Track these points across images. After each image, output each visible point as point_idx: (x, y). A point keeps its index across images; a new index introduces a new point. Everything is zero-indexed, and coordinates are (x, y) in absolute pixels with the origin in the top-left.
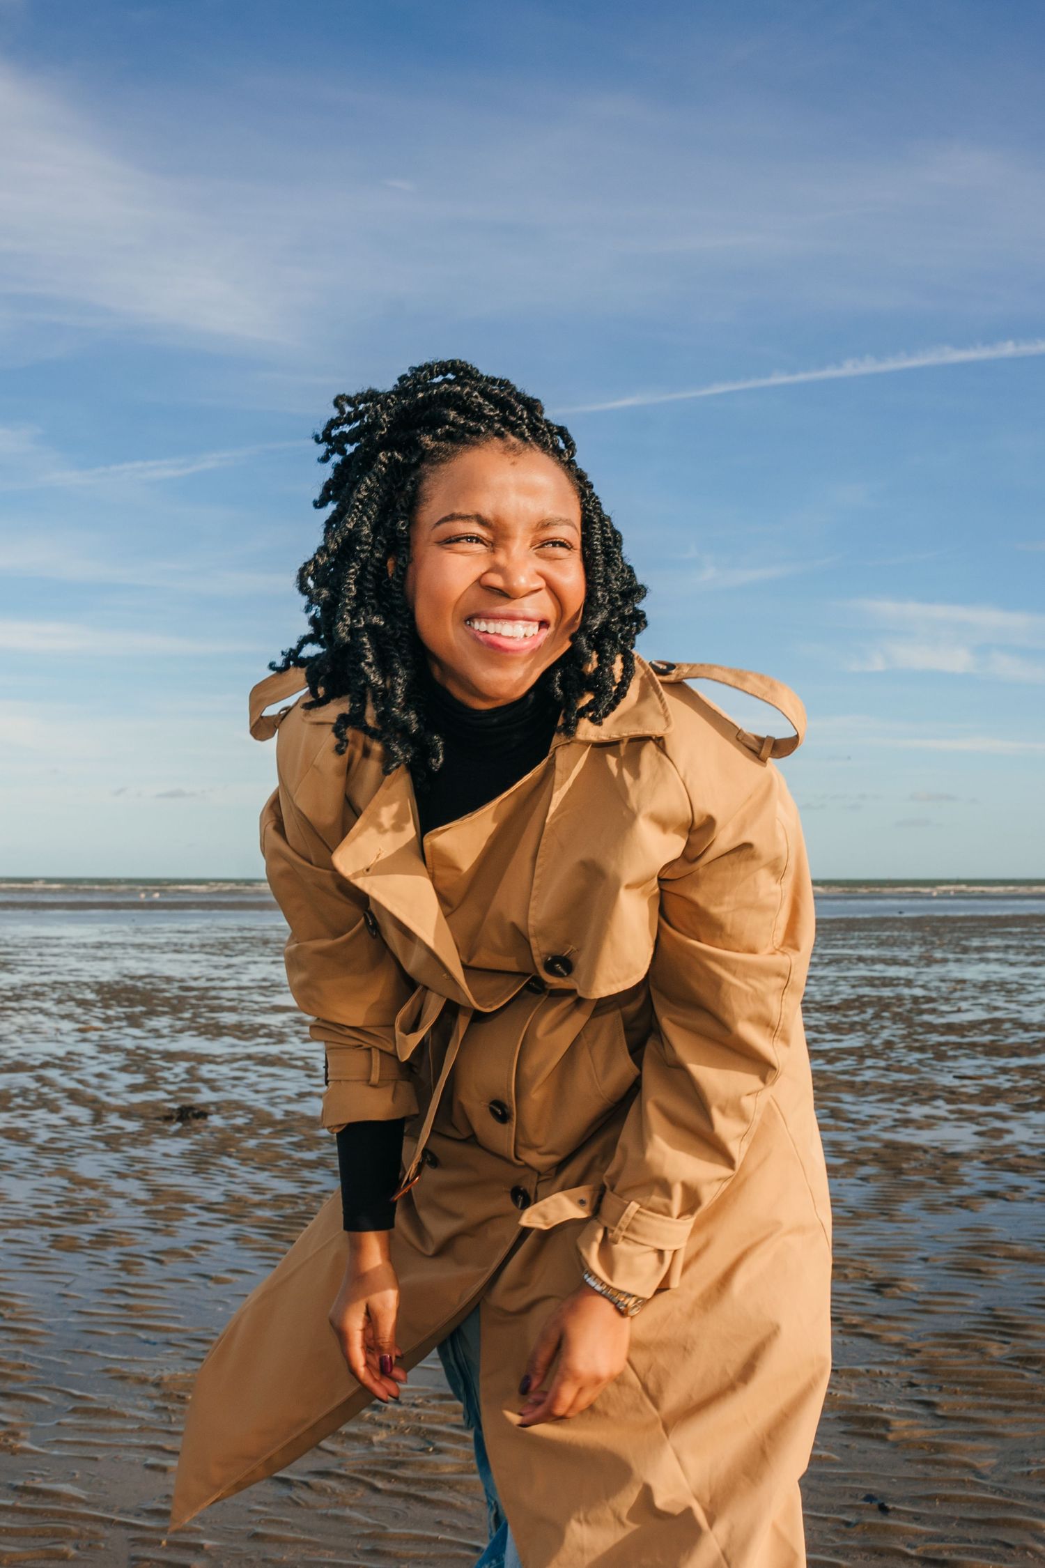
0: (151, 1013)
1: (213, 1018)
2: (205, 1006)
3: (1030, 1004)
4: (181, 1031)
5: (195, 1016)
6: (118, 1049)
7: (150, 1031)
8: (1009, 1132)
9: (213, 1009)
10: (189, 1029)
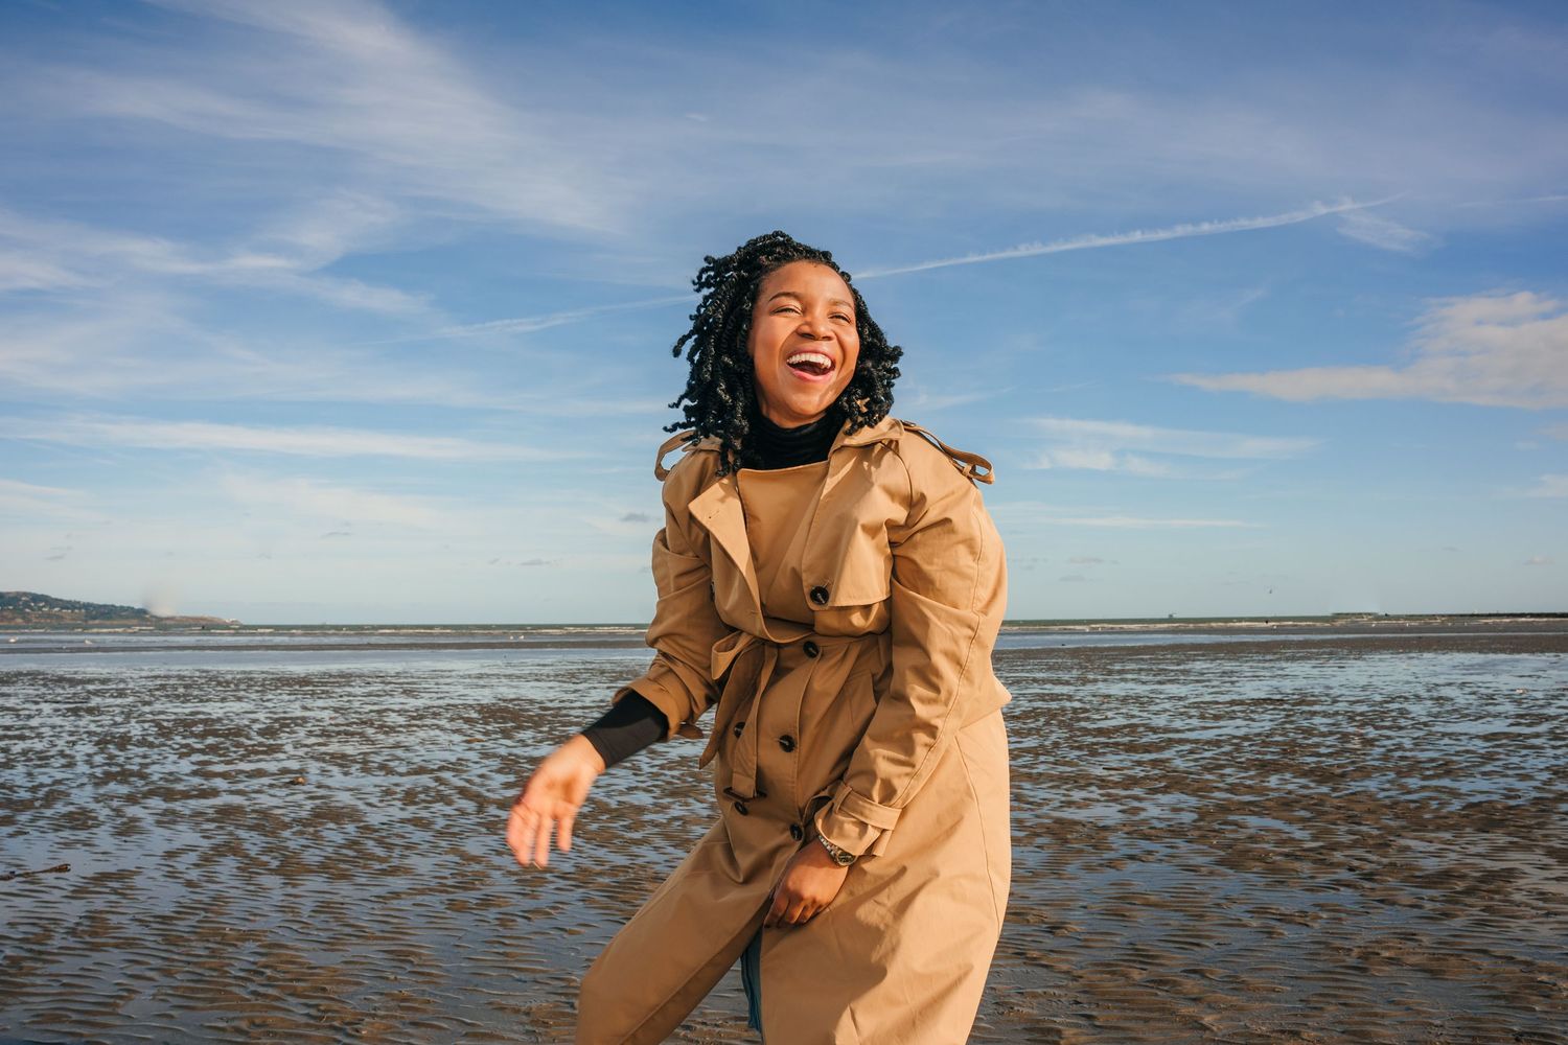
0: (519, 728)
1: (564, 731)
2: (559, 722)
3: (1156, 713)
4: (541, 742)
5: (552, 729)
6: (495, 756)
7: (518, 741)
8: (1143, 810)
9: (564, 724)
10: (548, 739)
